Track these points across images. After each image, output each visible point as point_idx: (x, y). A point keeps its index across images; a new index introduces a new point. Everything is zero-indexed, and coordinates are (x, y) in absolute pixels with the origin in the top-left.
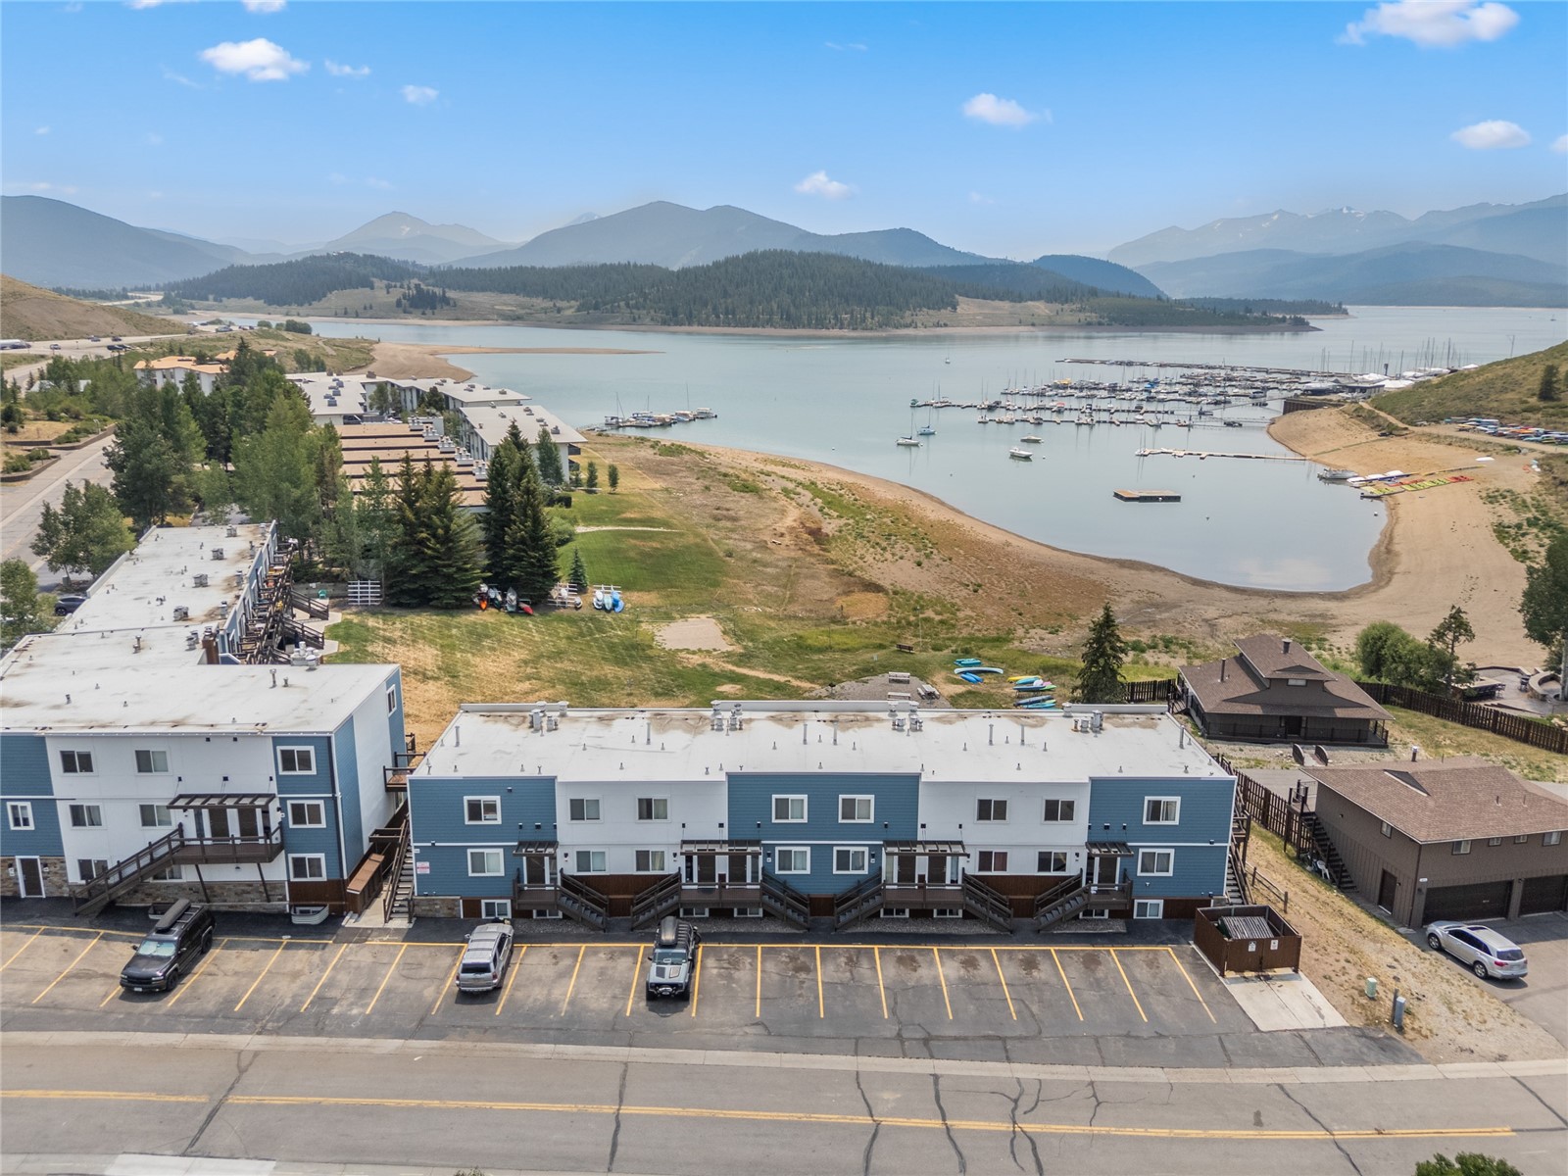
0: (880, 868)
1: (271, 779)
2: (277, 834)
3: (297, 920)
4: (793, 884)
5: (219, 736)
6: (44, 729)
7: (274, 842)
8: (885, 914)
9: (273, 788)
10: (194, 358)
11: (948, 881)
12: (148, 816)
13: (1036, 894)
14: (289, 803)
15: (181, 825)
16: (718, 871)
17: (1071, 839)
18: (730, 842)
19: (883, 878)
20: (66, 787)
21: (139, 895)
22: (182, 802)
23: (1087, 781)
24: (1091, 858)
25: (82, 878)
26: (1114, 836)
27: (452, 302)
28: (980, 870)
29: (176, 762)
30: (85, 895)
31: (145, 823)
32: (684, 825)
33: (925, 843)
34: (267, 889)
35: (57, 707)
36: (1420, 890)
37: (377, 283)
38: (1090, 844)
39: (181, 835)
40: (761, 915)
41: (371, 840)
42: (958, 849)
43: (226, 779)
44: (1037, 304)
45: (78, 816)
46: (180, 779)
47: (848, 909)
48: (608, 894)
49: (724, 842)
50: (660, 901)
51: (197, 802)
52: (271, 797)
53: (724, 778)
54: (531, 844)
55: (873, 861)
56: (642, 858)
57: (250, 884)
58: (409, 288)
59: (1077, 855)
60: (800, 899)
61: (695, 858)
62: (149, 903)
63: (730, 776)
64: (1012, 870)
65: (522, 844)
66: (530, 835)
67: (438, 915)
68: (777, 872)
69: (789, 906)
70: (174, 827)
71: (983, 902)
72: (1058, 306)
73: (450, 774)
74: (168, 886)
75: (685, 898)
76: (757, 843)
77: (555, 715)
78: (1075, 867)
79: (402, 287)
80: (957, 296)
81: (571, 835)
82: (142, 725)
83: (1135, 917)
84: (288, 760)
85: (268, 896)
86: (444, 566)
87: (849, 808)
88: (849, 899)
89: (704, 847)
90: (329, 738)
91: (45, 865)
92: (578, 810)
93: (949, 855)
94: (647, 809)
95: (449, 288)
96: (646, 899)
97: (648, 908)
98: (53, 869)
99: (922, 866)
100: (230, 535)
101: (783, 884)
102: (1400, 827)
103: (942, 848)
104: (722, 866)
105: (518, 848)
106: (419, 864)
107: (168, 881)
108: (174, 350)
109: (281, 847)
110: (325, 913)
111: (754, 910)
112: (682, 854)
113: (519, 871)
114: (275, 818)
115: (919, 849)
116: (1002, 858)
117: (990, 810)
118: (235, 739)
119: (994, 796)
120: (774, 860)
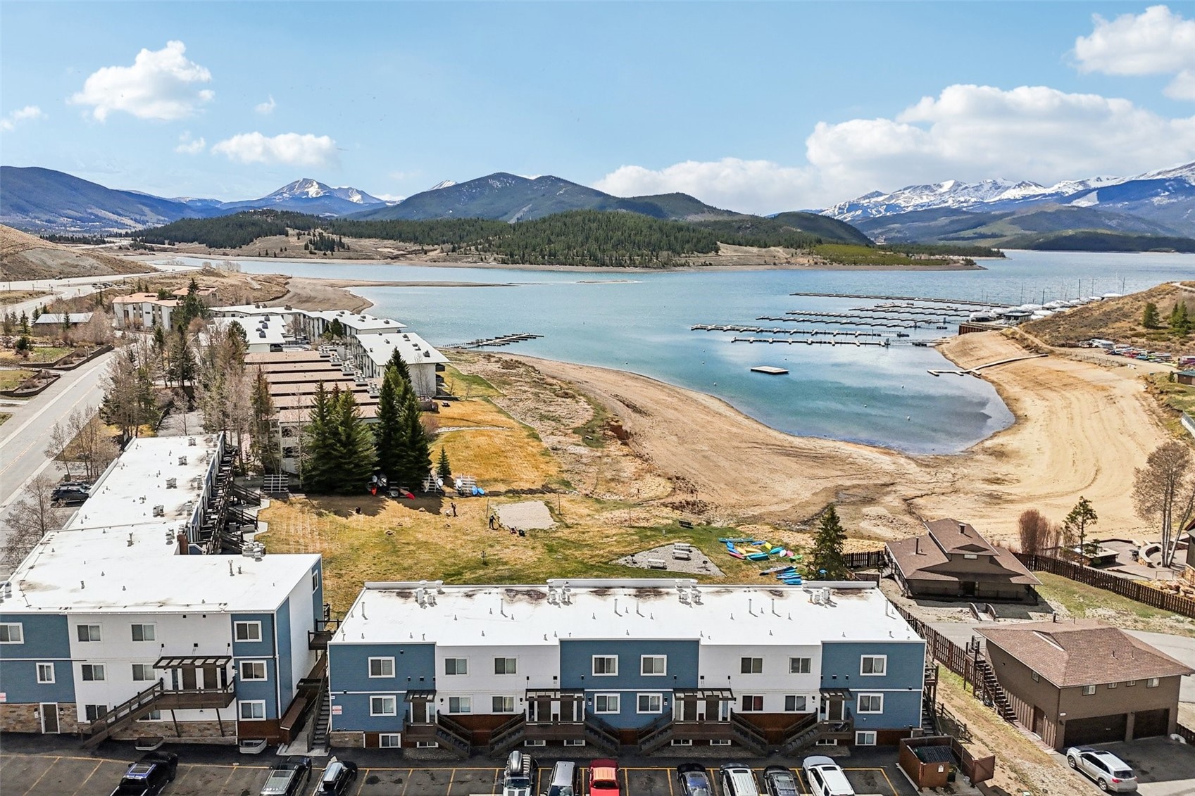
0: (671, 709)
1: (229, 645)
2: (232, 686)
3: (243, 750)
4: (607, 721)
5: (194, 614)
6: (66, 609)
7: (229, 691)
8: (675, 743)
9: (231, 653)
10: (156, 294)
11: (720, 719)
12: (138, 673)
13: (784, 727)
14: (241, 662)
15: (162, 679)
16: (553, 712)
17: (809, 687)
18: (561, 690)
19: (673, 717)
20: (80, 652)
21: (130, 732)
22: (163, 663)
23: (820, 644)
24: (823, 700)
25: (88, 719)
26: (841, 683)
27: (346, 247)
28: (743, 710)
29: (160, 634)
30: (90, 732)
31: (135, 679)
32: (528, 678)
33: (703, 690)
34: (222, 726)
35: (73, 591)
36: (1061, 722)
37: (291, 231)
38: (822, 690)
39: (162, 688)
40: (584, 744)
41: (298, 687)
42: (726, 694)
43: (196, 645)
44: (777, 249)
45: (88, 672)
46: (163, 646)
47: (648, 740)
48: (472, 729)
49: (557, 690)
50: (510, 735)
51: (175, 663)
52: (229, 658)
53: (557, 643)
54: (415, 692)
55: (666, 703)
56: (498, 702)
57: (210, 723)
58: (314, 235)
59: (814, 698)
60: (612, 732)
61: (536, 703)
62: (136, 736)
63: (562, 642)
64: (767, 709)
65: (409, 692)
66: (416, 685)
67: (347, 746)
68: (596, 712)
69: (605, 738)
70: (157, 681)
71: (745, 734)
72: (793, 250)
73: (359, 641)
74: (149, 725)
75: (529, 733)
76: (582, 690)
77: (434, 592)
78: (812, 707)
79: (309, 234)
80: (718, 243)
81: (446, 685)
82: (137, 605)
83: (856, 744)
84: (242, 631)
85: (223, 732)
86: (345, 463)
87: (649, 665)
88: (648, 732)
89: (543, 694)
90: (273, 615)
91: (61, 709)
92: (451, 666)
93: (721, 699)
94: (501, 666)
95: (344, 235)
96: (500, 733)
97: (501, 740)
98: (67, 712)
99: (701, 707)
100: (191, 445)
101: (600, 721)
102: (1045, 675)
103: (716, 693)
104: (555, 708)
105: (407, 694)
106: (334, 707)
107: (151, 721)
108: (142, 288)
109: (233, 695)
110: (264, 745)
111: (579, 741)
112: (526, 700)
113: (408, 712)
114: (231, 673)
115: (699, 695)
116: (760, 700)
117: (750, 665)
118: (204, 616)
119: (753, 655)
120: (593, 703)
